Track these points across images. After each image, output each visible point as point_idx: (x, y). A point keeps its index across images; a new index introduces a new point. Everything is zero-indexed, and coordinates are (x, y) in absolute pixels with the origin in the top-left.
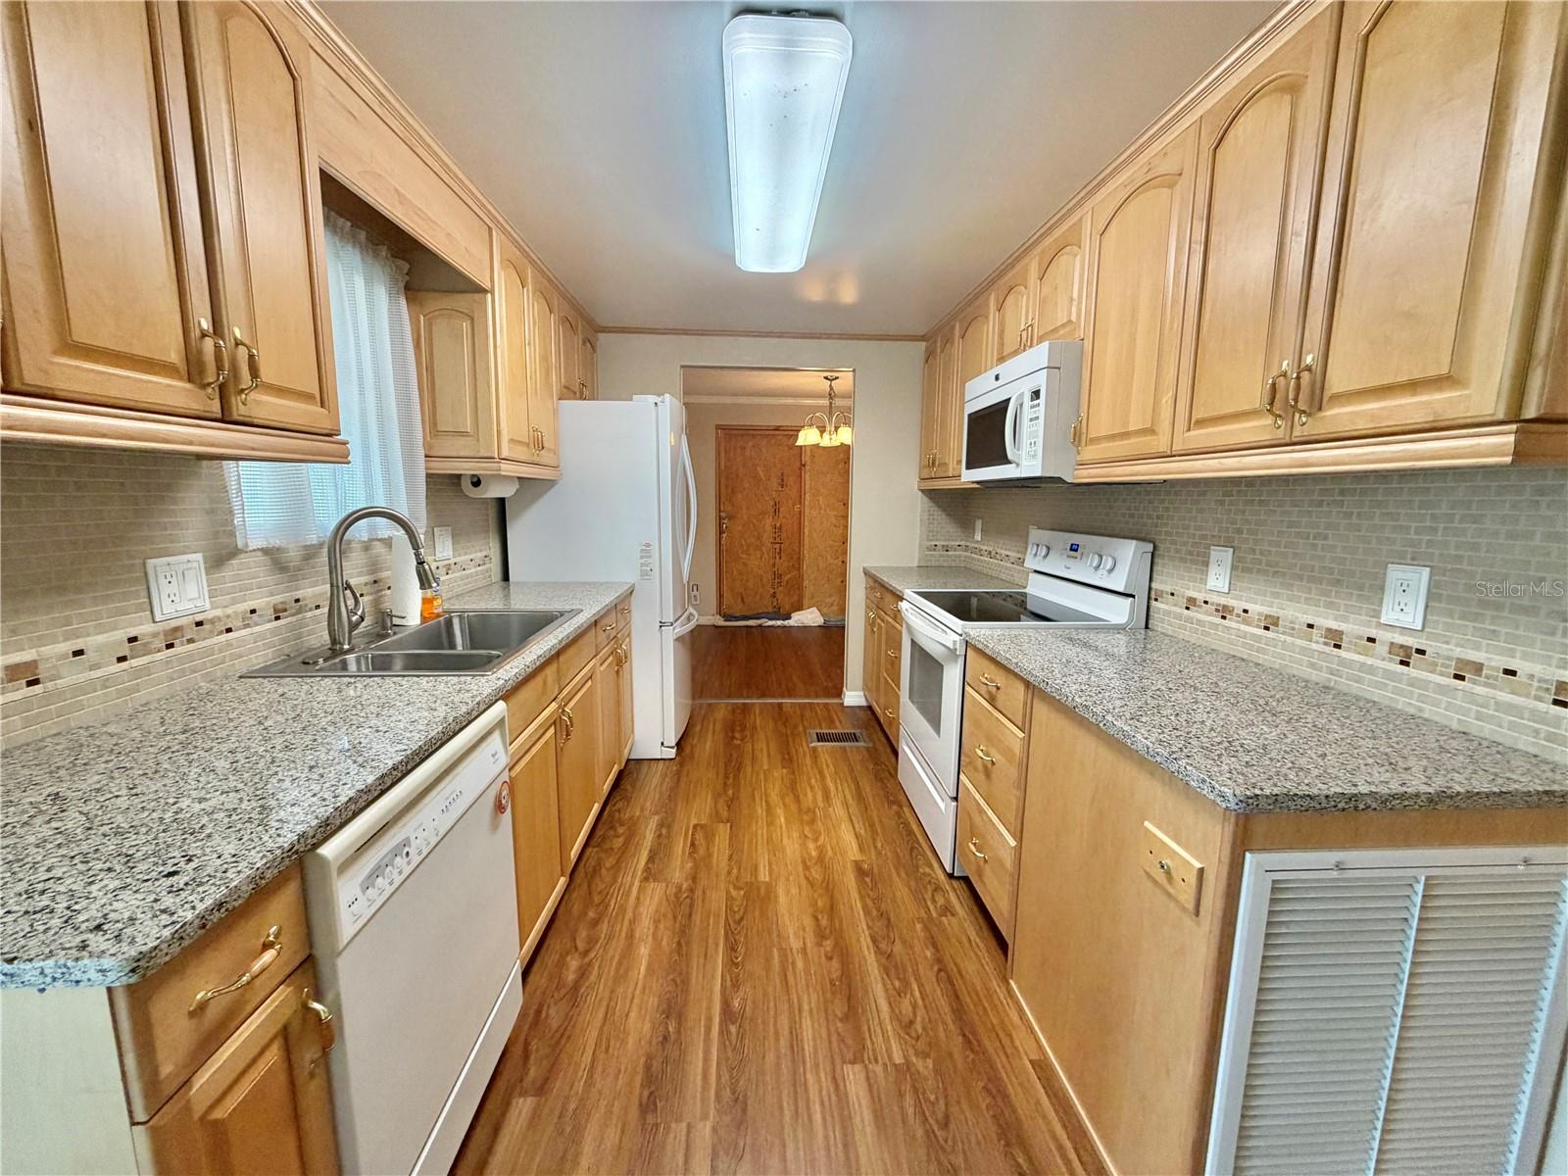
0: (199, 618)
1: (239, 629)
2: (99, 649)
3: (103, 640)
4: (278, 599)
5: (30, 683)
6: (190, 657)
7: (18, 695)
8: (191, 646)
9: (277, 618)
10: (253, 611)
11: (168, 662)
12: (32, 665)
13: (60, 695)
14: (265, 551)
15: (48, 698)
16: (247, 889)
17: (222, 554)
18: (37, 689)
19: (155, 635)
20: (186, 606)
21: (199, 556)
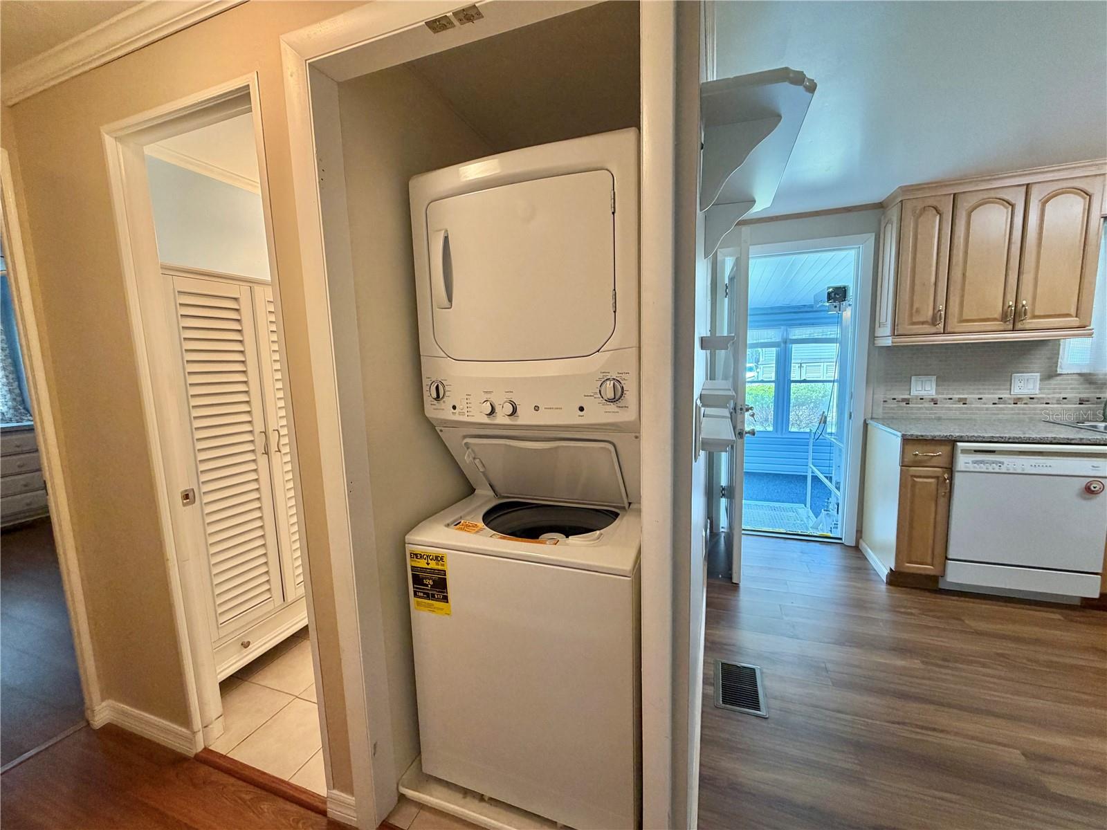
0: (1032, 396)
1: (1052, 404)
2: (986, 399)
3: (990, 396)
4: (1082, 396)
5: (964, 404)
6: (1023, 409)
7: (959, 406)
8: (1025, 406)
9: (1080, 404)
10: (1065, 398)
11: (1012, 409)
12: (966, 399)
13: (971, 409)
14: (1080, 374)
15: (967, 408)
16: (930, 438)
17: (1051, 374)
18: (965, 405)
19: (1010, 399)
20: (1026, 391)
21: (1038, 374)
